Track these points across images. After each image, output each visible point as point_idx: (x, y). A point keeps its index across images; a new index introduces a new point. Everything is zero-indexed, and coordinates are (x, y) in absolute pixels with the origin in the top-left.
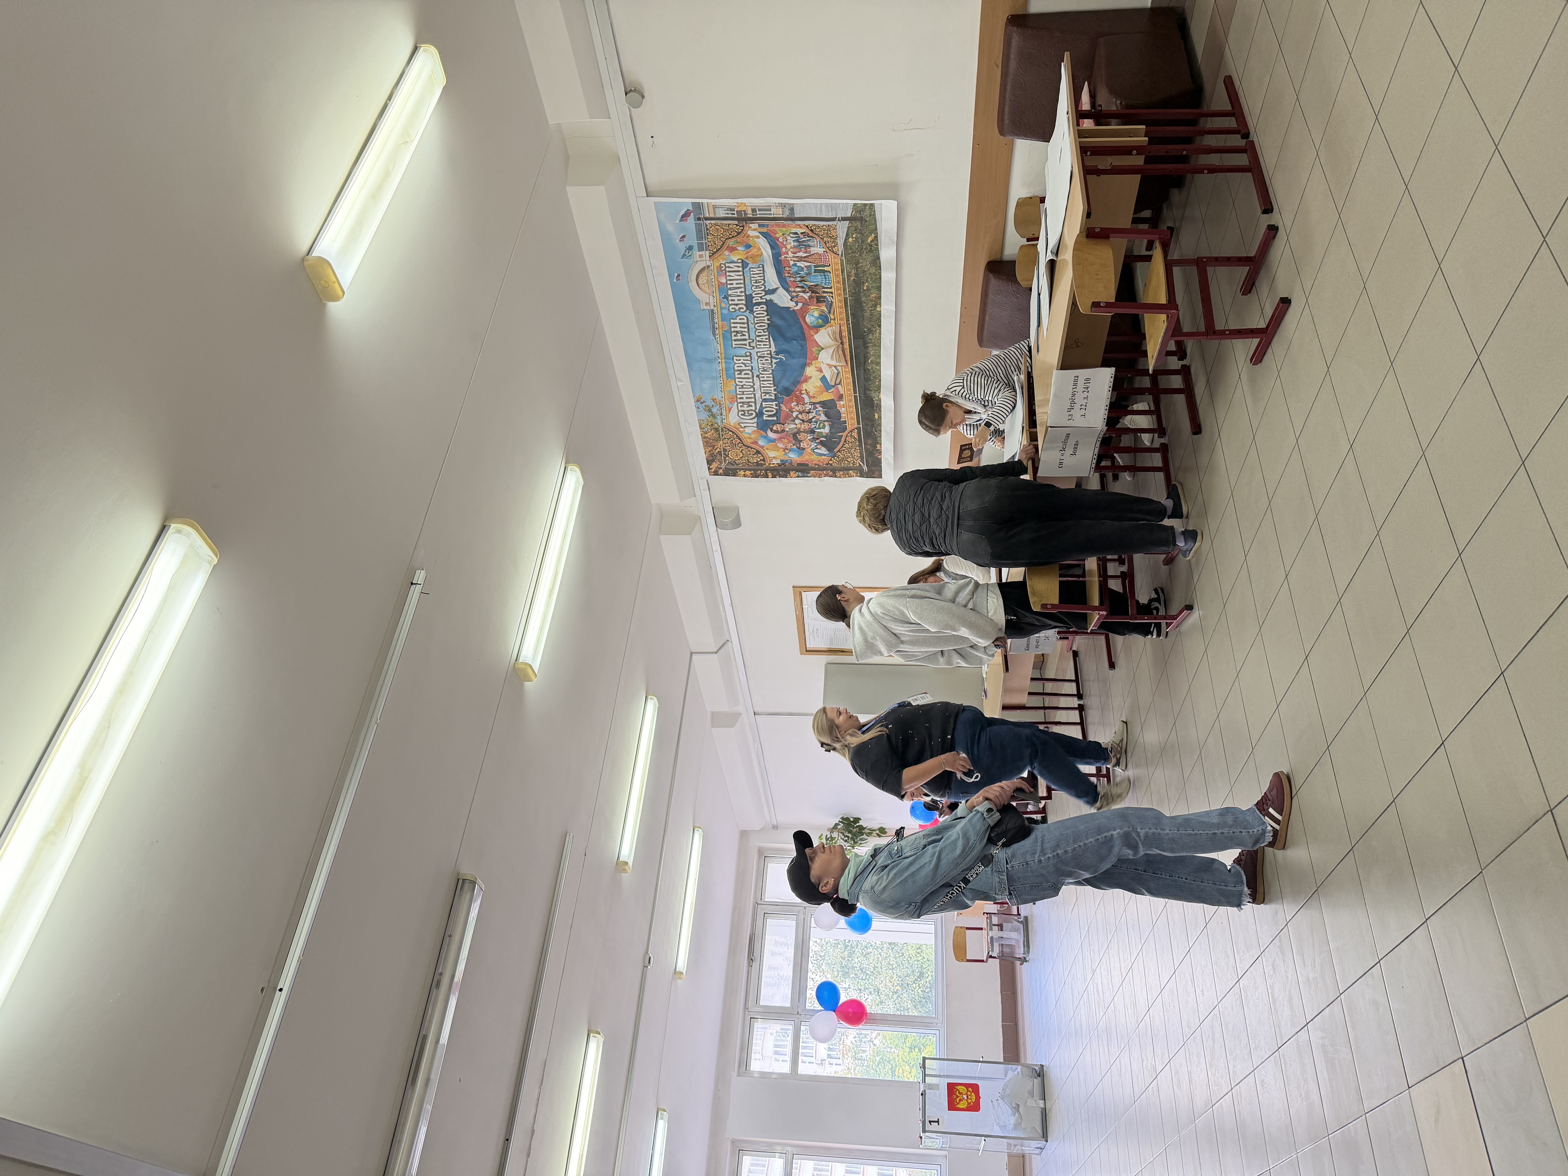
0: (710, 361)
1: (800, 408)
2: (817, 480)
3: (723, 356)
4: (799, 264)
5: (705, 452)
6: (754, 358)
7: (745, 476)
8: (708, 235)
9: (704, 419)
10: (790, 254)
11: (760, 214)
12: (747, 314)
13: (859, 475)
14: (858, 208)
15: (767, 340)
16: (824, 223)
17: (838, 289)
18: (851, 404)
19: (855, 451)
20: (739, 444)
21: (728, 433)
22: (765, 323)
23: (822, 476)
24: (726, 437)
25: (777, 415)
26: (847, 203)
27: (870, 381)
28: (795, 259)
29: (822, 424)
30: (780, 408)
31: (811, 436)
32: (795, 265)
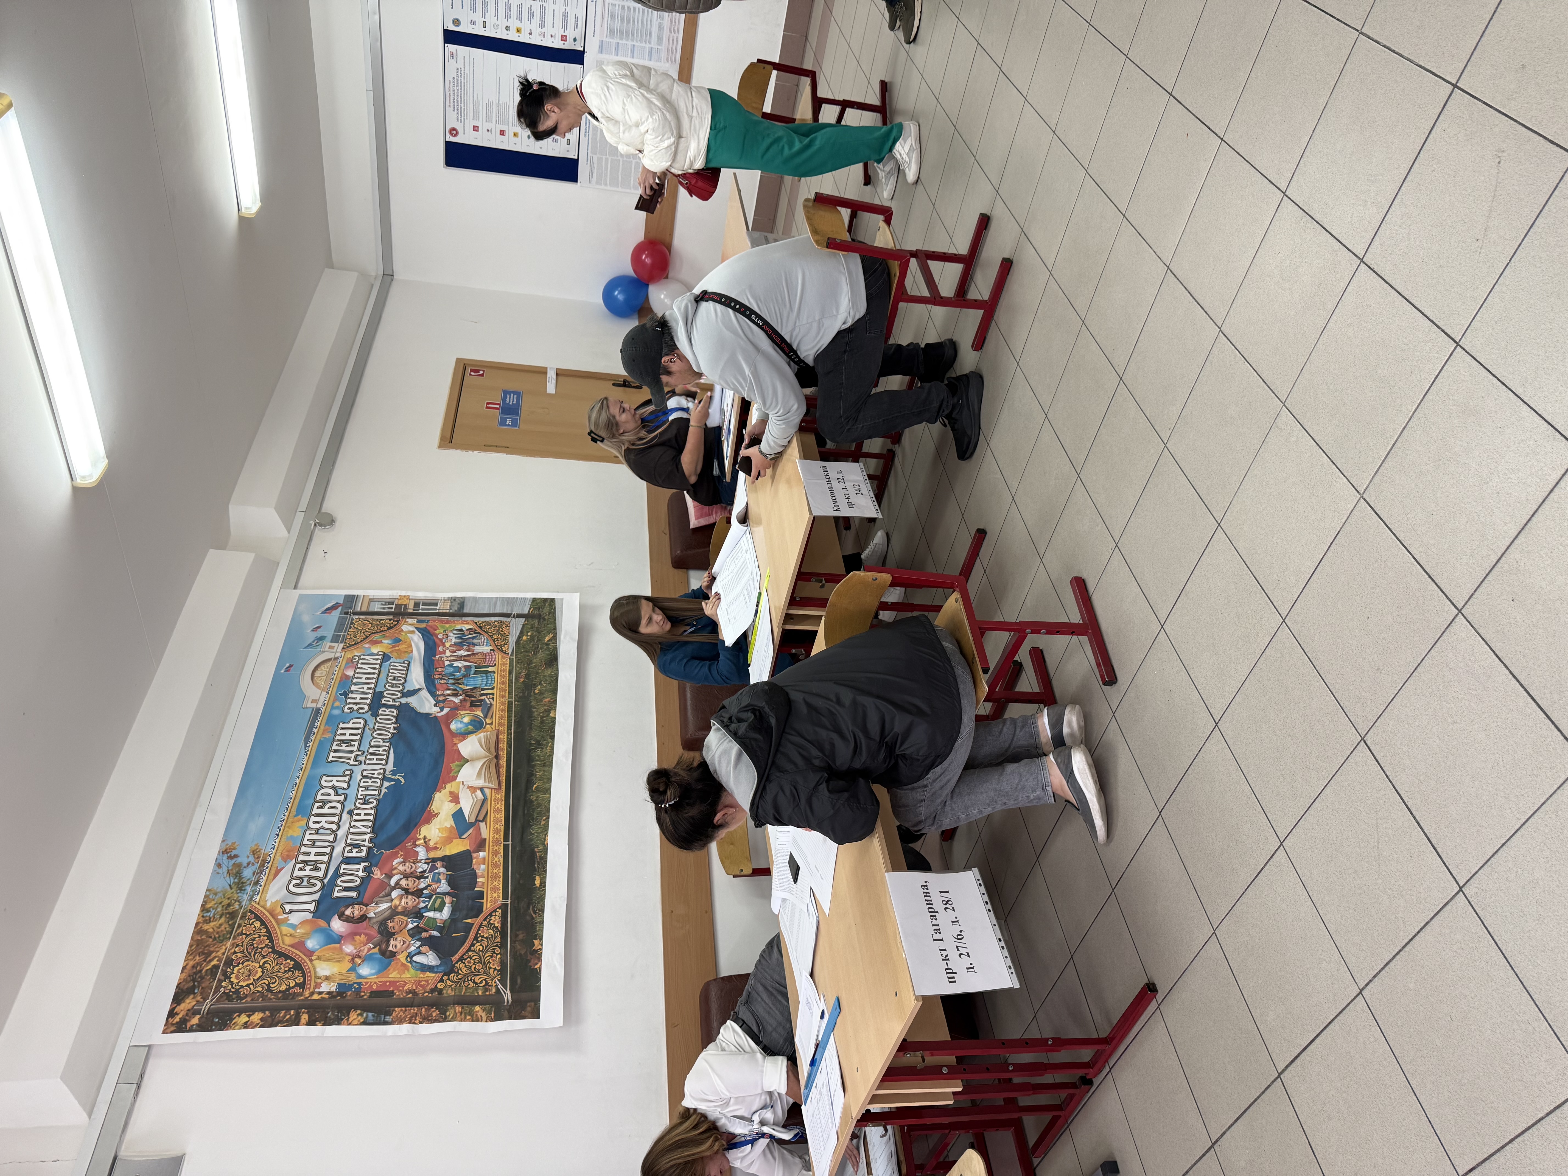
1: (407, 868)
4: (456, 664)
6: (356, 778)
8: (350, 628)
9: (219, 890)
10: (448, 653)
11: (422, 609)
12: (368, 716)
13: (493, 1015)
14: (537, 604)
15: (385, 753)
16: (497, 619)
17: (502, 690)
18: (496, 859)
19: (492, 957)
20: (264, 947)
21: (252, 924)
22: (389, 732)
23: (416, 1020)
24: (244, 932)
25: (361, 889)
26: (525, 599)
27: (533, 819)
28: (452, 658)
29: (439, 901)
30: (369, 875)
31: (415, 922)
32: (451, 665)
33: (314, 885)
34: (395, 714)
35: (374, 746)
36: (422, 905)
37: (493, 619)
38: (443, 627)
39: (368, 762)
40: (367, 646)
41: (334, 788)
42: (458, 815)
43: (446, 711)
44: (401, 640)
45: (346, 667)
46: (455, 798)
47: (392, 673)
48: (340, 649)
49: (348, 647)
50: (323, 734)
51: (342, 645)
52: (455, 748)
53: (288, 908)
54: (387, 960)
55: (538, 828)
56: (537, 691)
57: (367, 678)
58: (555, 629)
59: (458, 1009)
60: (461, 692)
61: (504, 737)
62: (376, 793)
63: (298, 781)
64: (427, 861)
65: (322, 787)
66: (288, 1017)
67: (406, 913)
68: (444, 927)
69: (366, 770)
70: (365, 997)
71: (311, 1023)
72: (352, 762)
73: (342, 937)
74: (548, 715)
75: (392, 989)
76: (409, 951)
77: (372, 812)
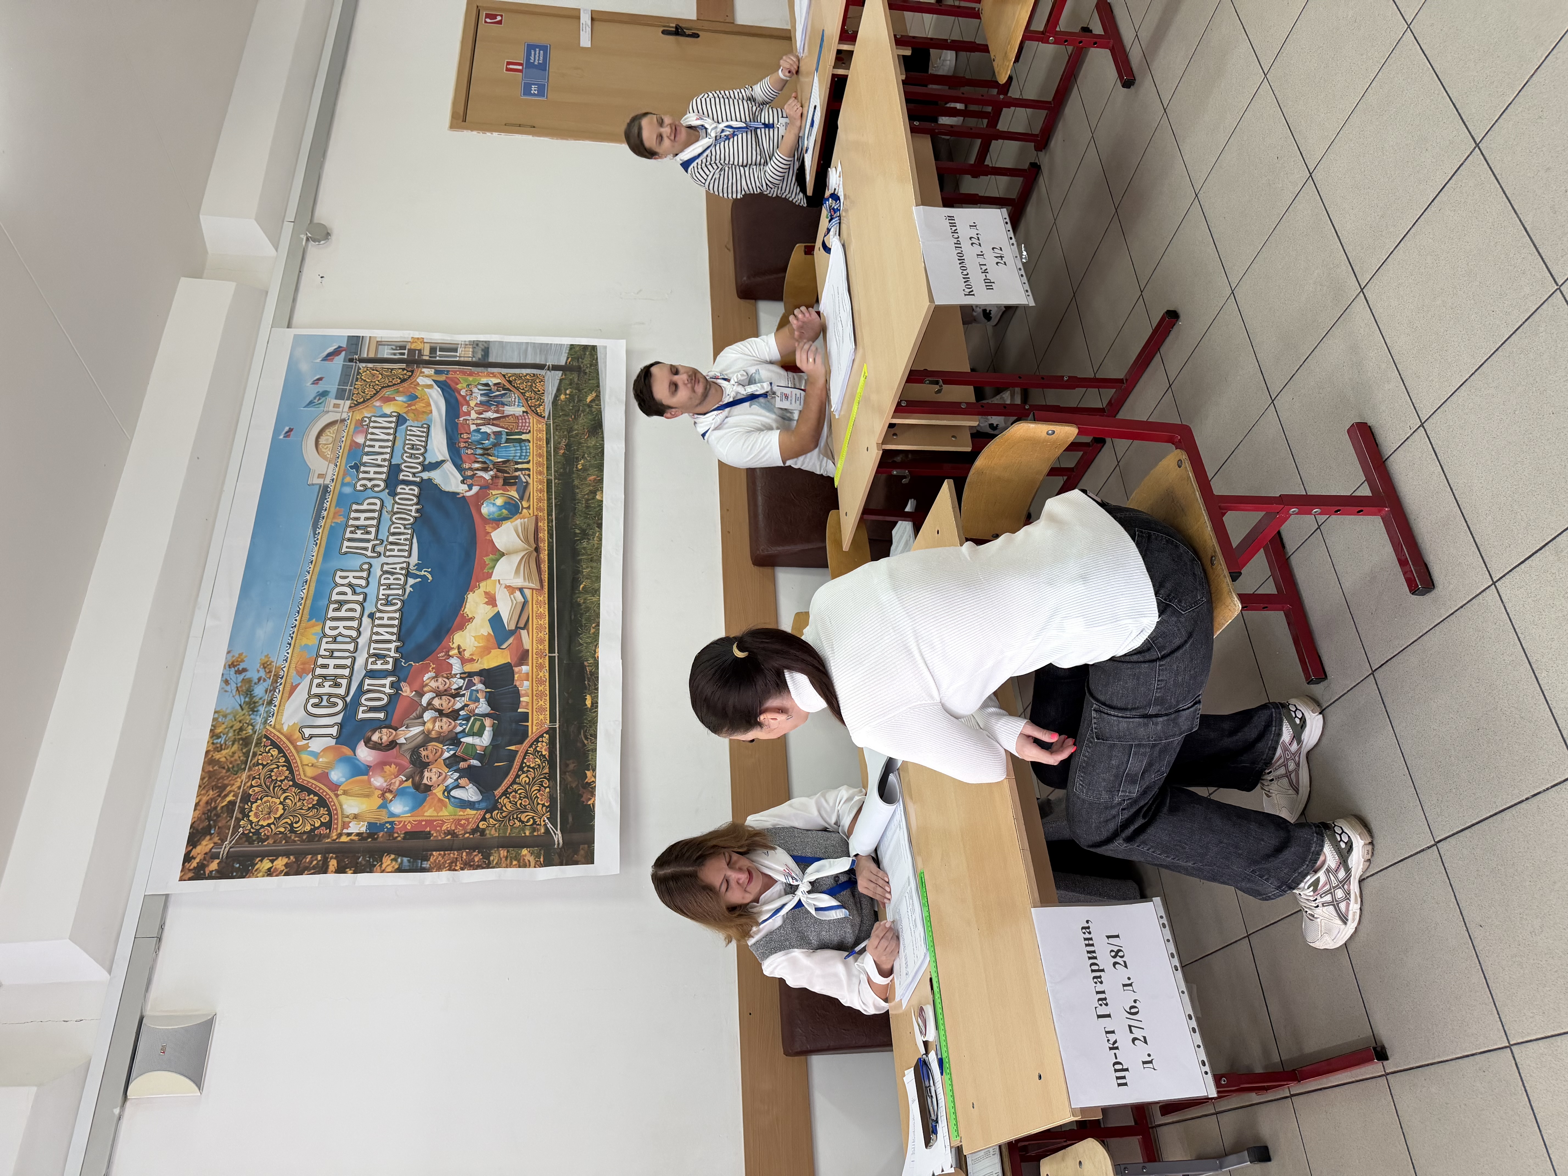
0: (288, 576)
1: (439, 684)
3: (318, 567)
4: (484, 429)
6: (375, 574)
7: (270, 870)
8: (357, 381)
9: (228, 711)
10: (474, 415)
11: (440, 356)
12: (385, 495)
13: (542, 860)
14: (576, 352)
15: (408, 543)
16: (528, 371)
17: (539, 464)
18: (541, 674)
19: (539, 791)
20: (284, 780)
21: (269, 752)
22: (411, 516)
23: (456, 866)
24: (260, 762)
25: (389, 709)
26: (561, 345)
27: (581, 626)
28: (479, 422)
29: (478, 724)
30: (397, 692)
31: (451, 750)
32: (478, 431)
33: (335, 705)
34: (416, 493)
35: (394, 534)
36: (459, 729)
37: (524, 371)
38: (466, 380)
39: (388, 553)
40: (378, 404)
41: (350, 585)
42: (496, 620)
43: (475, 489)
44: (417, 397)
45: (356, 432)
46: (491, 600)
47: (410, 440)
48: (346, 409)
49: (356, 405)
50: (334, 518)
51: (348, 403)
52: (488, 538)
53: (307, 732)
54: (422, 795)
55: (588, 638)
56: (580, 467)
57: (380, 447)
58: (598, 386)
59: (503, 853)
60: (491, 466)
61: (543, 525)
62: (400, 592)
63: (308, 577)
64: (462, 676)
65: (337, 585)
66: (315, 862)
67: (441, 739)
68: (485, 754)
69: (387, 564)
70: (399, 839)
71: (340, 870)
72: (369, 553)
73: (370, 767)
74: (594, 498)
75: (428, 829)
76: (446, 784)
77: (397, 615)
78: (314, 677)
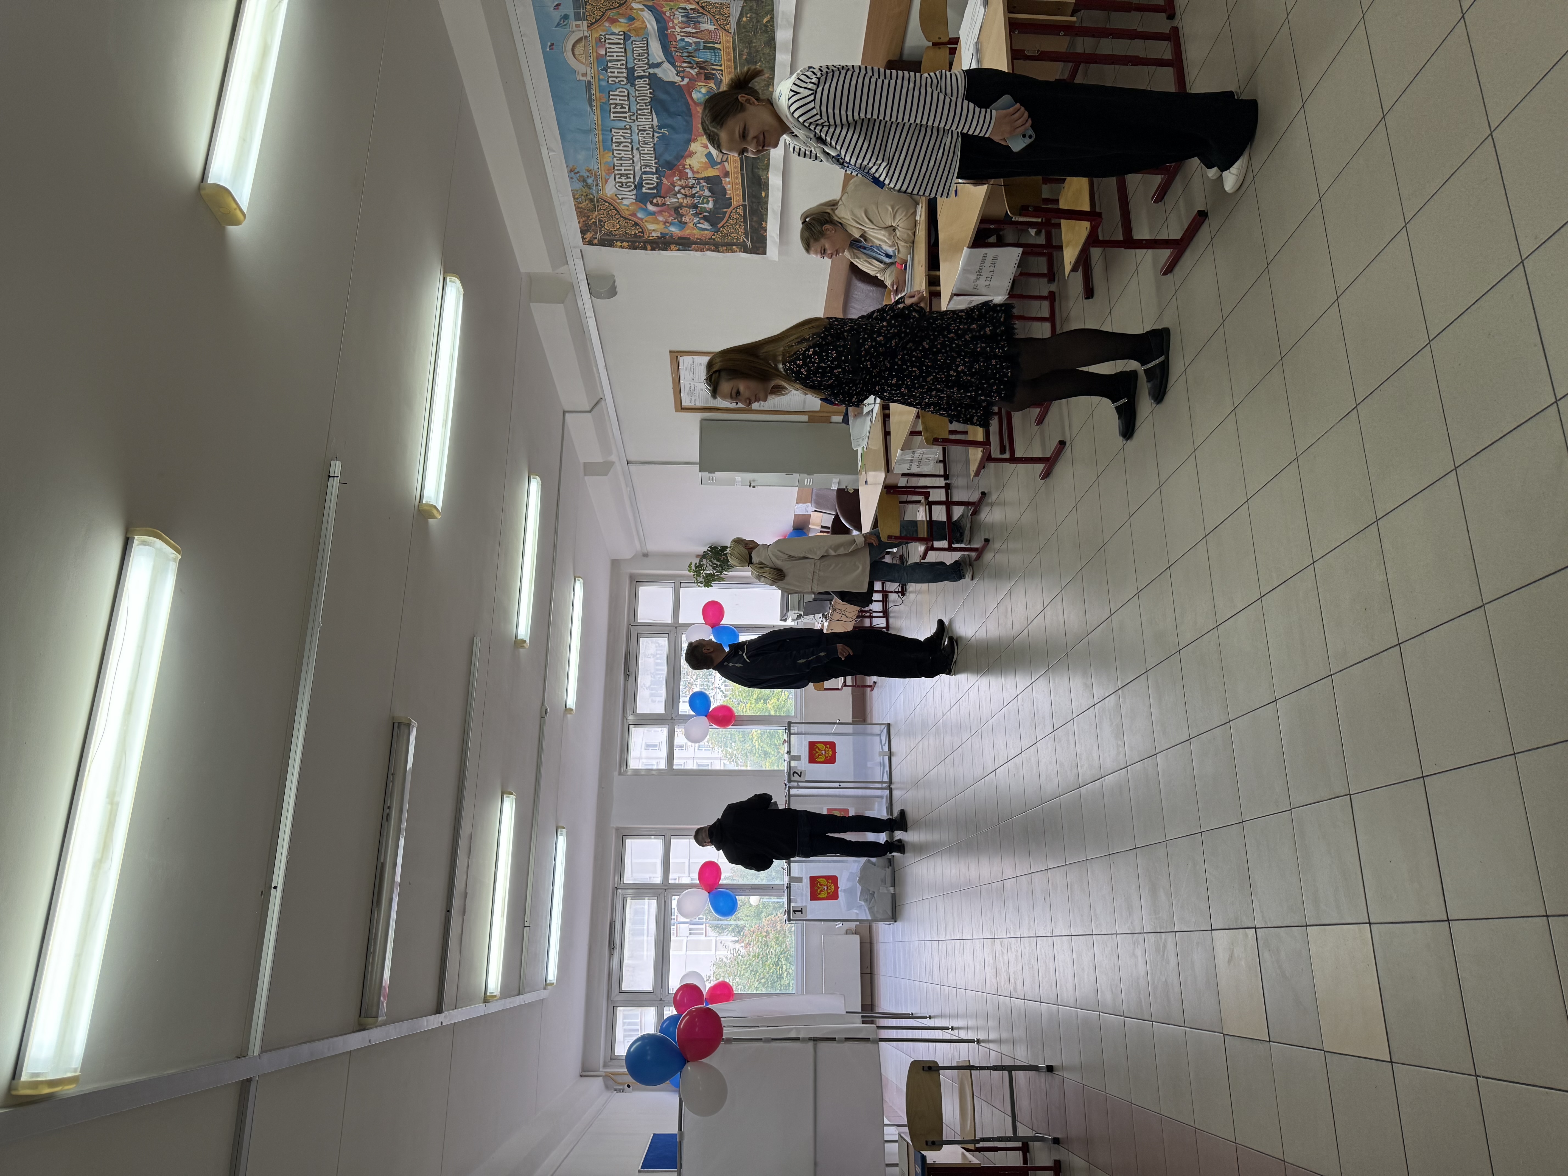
0: (586, 132)
1: (683, 182)
2: (698, 254)
3: (600, 128)
4: (686, 39)
5: (579, 222)
6: (635, 132)
7: (621, 247)
8: (586, 5)
9: (578, 189)
10: (678, 30)
12: (628, 86)
13: (742, 249)
15: (650, 115)
18: (737, 181)
19: (739, 227)
20: (616, 215)
21: (604, 204)
23: (703, 249)
24: (602, 208)
25: (658, 188)
28: (682, 34)
29: (705, 198)
30: (660, 181)
31: (694, 210)
32: (682, 40)
33: (630, 186)
34: (648, 82)
35: (640, 110)
36: (696, 201)
38: (668, 5)
40: (607, 24)
42: (709, 155)
43: (686, 80)
44: (634, 19)
45: (598, 46)
50: (600, 99)
51: (585, 23)
53: (620, 197)
54: (683, 225)
58: (773, 10)
59: (724, 247)
60: (695, 66)
62: (651, 140)
63: (597, 132)
64: (694, 179)
65: (614, 136)
66: (640, 245)
67: (688, 206)
68: (710, 210)
69: (640, 125)
71: (653, 249)
72: (628, 120)
73: (655, 212)
75: (688, 236)
76: (693, 221)
78: (615, 175)
